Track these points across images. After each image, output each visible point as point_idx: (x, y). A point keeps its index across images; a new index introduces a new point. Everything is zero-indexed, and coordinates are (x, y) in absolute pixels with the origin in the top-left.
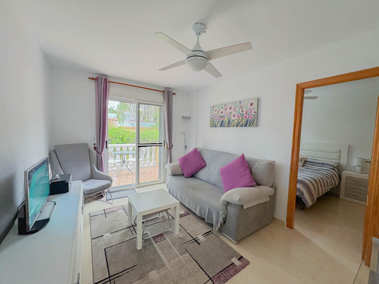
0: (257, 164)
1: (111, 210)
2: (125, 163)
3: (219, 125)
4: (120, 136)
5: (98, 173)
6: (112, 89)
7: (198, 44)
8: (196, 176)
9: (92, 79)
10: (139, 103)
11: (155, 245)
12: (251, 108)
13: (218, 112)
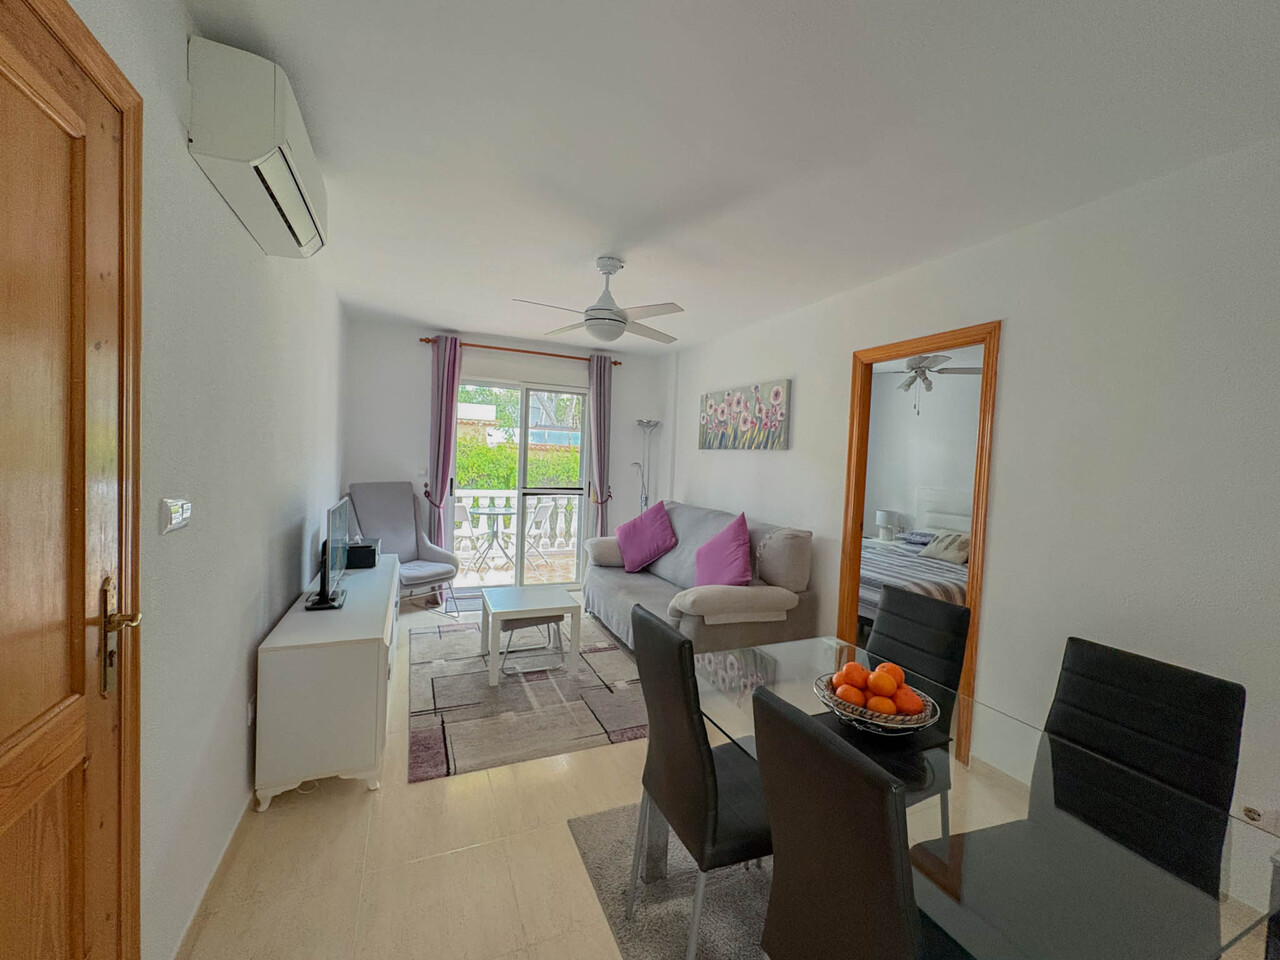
0: (767, 536)
1: (452, 628)
2: (497, 537)
3: (716, 443)
4: (500, 470)
5: (430, 548)
6: (468, 361)
7: (607, 292)
8: (652, 569)
9: (427, 341)
10: (528, 390)
11: (525, 684)
12: (775, 403)
13: (716, 410)
